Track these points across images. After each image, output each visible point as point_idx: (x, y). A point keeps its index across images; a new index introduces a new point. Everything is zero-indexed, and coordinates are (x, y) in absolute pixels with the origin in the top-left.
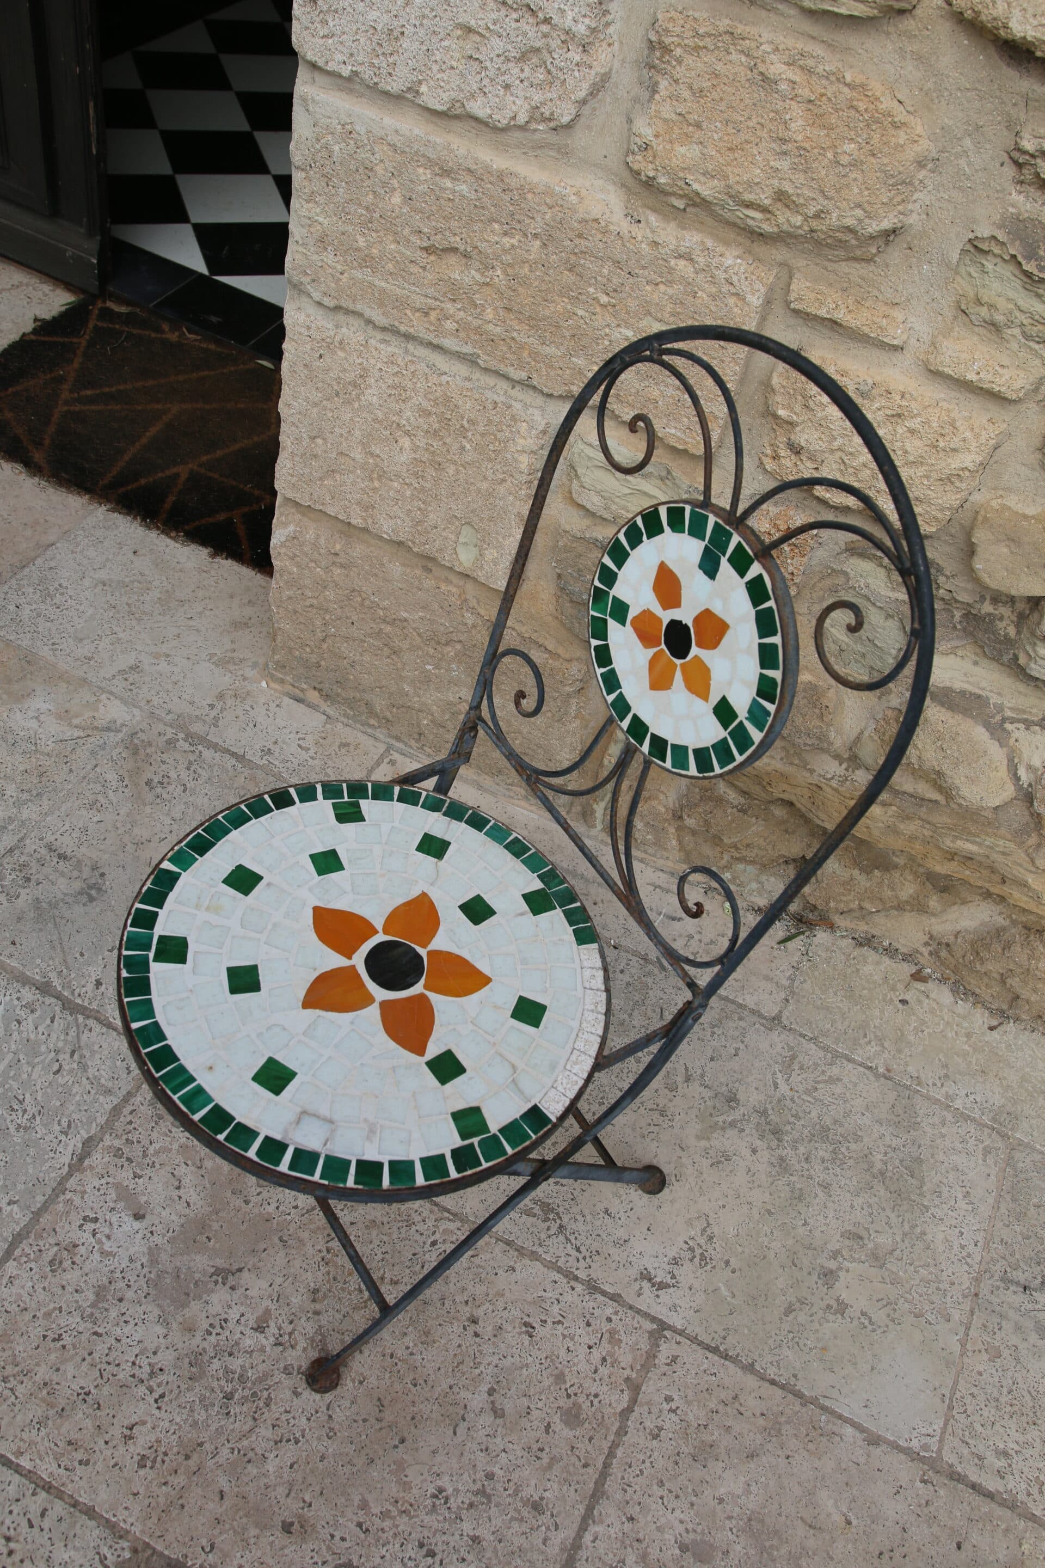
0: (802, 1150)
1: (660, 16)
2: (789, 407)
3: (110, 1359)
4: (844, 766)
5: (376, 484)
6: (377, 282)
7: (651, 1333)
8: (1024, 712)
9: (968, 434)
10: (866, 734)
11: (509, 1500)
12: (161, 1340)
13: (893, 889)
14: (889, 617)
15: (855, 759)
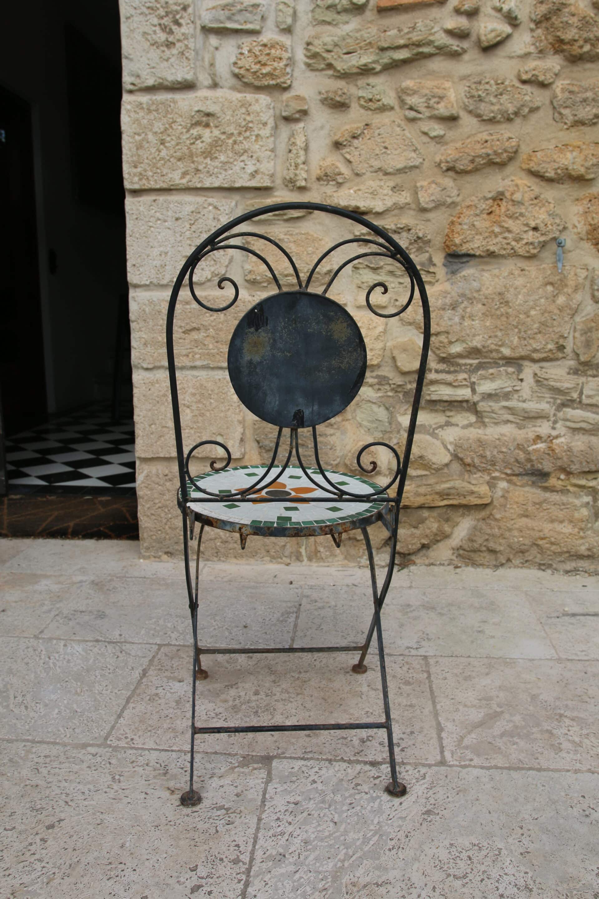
0: (446, 610)
4: (389, 477)
7: (423, 659)
8: (438, 423)
12: (214, 706)
13: (429, 529)
14: (380, 406)
15: (392, 472)
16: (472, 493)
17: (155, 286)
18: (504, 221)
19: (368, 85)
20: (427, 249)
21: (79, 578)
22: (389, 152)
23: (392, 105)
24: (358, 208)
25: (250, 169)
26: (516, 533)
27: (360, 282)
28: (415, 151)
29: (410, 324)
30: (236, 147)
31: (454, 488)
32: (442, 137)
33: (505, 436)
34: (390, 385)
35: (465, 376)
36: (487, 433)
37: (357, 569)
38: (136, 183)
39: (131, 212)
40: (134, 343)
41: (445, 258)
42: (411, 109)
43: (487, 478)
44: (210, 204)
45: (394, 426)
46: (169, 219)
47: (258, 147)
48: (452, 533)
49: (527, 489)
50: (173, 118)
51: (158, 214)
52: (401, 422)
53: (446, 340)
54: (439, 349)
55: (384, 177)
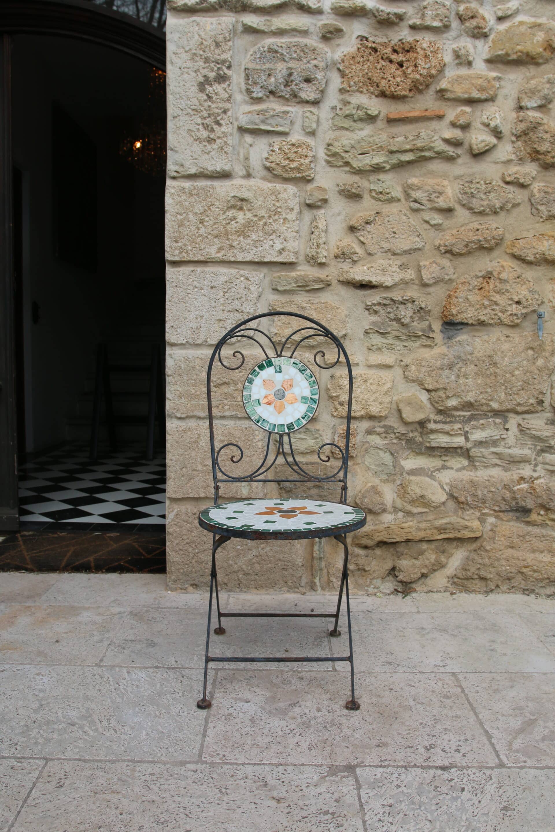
0: (456, 631)
2: (336, 392)
3: (272, 732)
4: (393, 514)
5: (208, 477)
7: (452, 675)
8: (436, 467)
9: (386, 378)
10: (395, 498)
11: (446, 718)
12: (286, 723)
13: (428, 559)
14: (386, 452)
15: (396, 510)
16: (466, 527)
17: (191, 345)
18: (493, 296)
19: (379, 180)
20: (427, 317)
21: (117, 610)
22: (397, 236)
23: (399, 197)
24: (371, 282)
25: (278, 246)
26: (504, 562)
27: (370, 345)
28: (418, 236)
29: (413, 381)
30: (266, 228)
31: (450, 523)
32: (441, 225)
33: (494, 478)
34: (395, 433)
35: (460, 426)
36: (478, 475)
37: (365, 597)
38: (177, 255)
40: (168, 395)
41: (442, 325)
42: (415, 201)
43: (478, 514)
44: (242, 276)
45: (397, 470)
46: (205, 287)
47: (285, 228)
48: (447, 563)
49: (512, 523)
50: (211, 202)
51: (195, 283)
52: (404, 466)
53: (444, 396)
54: (438, 403)
55: (392, 257)
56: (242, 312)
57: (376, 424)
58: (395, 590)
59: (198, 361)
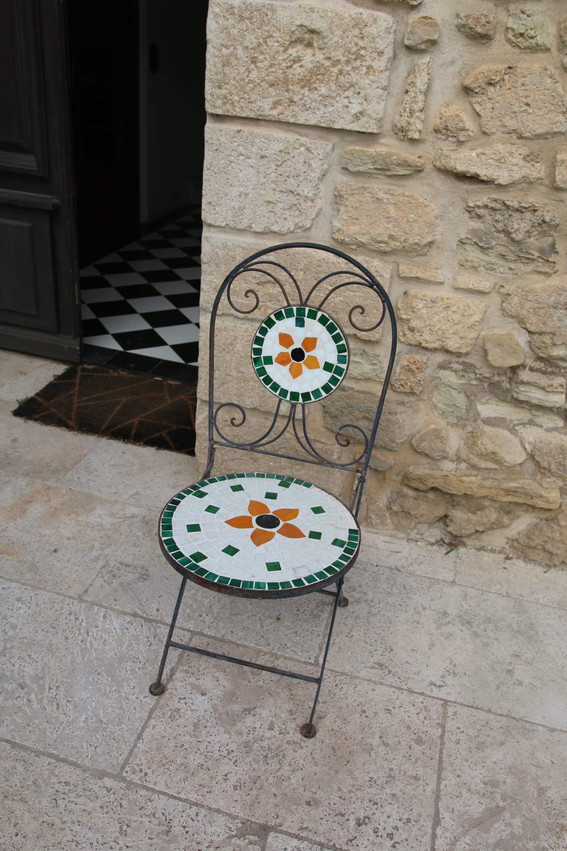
0: (482, 628)
1: (338, 186)
2: (407, 314)
3: (208, 750)
4: (455, 463)
6: (239, 300)
7: (442, 705)
8: (521, 420)
9: (475, 308)
10: (461, 446)
11: (403, 777)
12: (229, 740)
13: (487, 518)
14: (460, 392)
15: (459, 459)
16: (541, 496)
19: (523, 12)
20: (552, 233)
21: (132, 510)
22: (530, 111)
23: (549, 46)
24: (478, 175)
25: (355, 108)
27: (463, 259)
29: (512, 317)
30: (341, 78)
31: (523, 488)
34: (476, 374)
37: (404, 542)
38: (219, 107)
39: (211, 142)
43: (561, 484)
44: (302, 145)
45: (471, 414)
46: (253, 156)
47: (367, 81)
48: (510, 524)
50: (269, 32)
51: (241, 148)
52: (480, 411)
53: (549, 342)
54: (540, 349)
55: (518, 141)
56: (298, 194)
57: (454, 359)
58: (442, 539)
59: (238, 250)
